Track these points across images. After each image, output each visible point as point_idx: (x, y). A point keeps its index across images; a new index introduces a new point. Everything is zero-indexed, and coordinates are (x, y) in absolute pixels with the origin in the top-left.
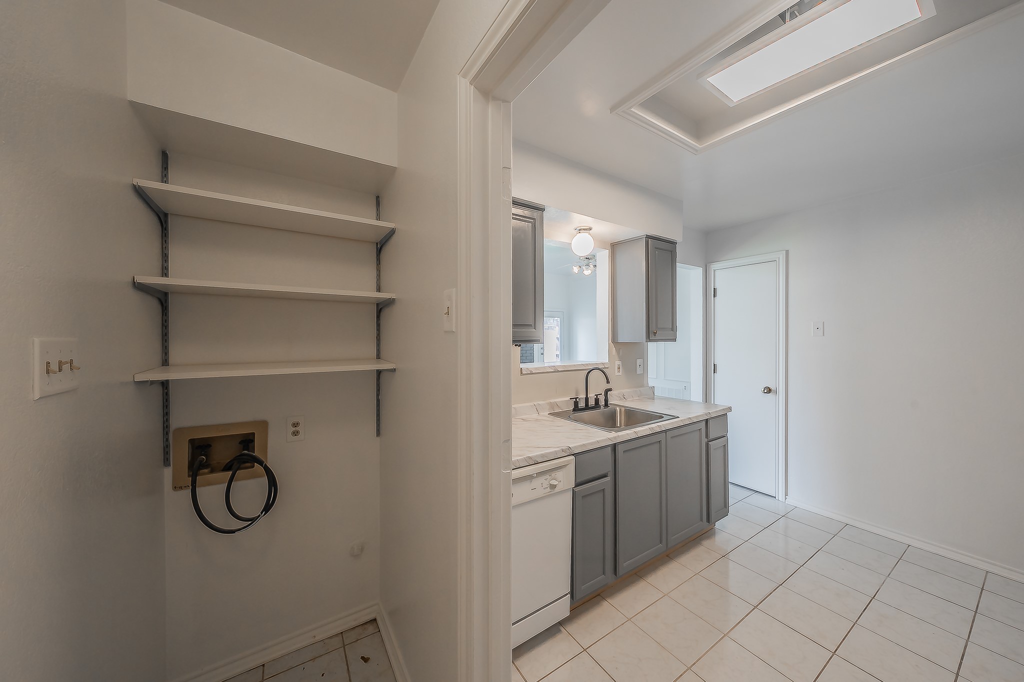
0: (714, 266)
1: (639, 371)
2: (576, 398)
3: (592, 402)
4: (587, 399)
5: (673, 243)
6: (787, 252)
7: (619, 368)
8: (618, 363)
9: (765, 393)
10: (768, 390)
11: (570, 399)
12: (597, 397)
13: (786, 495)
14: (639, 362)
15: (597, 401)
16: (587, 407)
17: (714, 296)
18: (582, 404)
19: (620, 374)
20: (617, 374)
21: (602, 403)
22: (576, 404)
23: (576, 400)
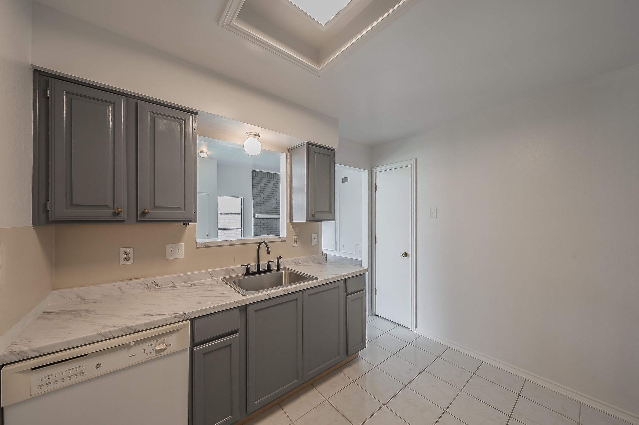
0: (376, 170)
1: (314, 243)
2: (247, 265)
3: (263, 268)
4: (258, 266)
5: (333, 150)
6: (416, 160)
7: (296, 241)
8: (295, 237)
9: (403, 257)
10: (406, 255)
11: (242, 266)
12: (269, 263)
13: (416, 327)
14: (314, 236)
15: (269, 266)
16: (259, 272)
17: (376, 190)
18: (253, 269)
19: (297, 245)
20: (294, 245)
21: (273, 267)
22: (248, 269)
23: (248, 266)
